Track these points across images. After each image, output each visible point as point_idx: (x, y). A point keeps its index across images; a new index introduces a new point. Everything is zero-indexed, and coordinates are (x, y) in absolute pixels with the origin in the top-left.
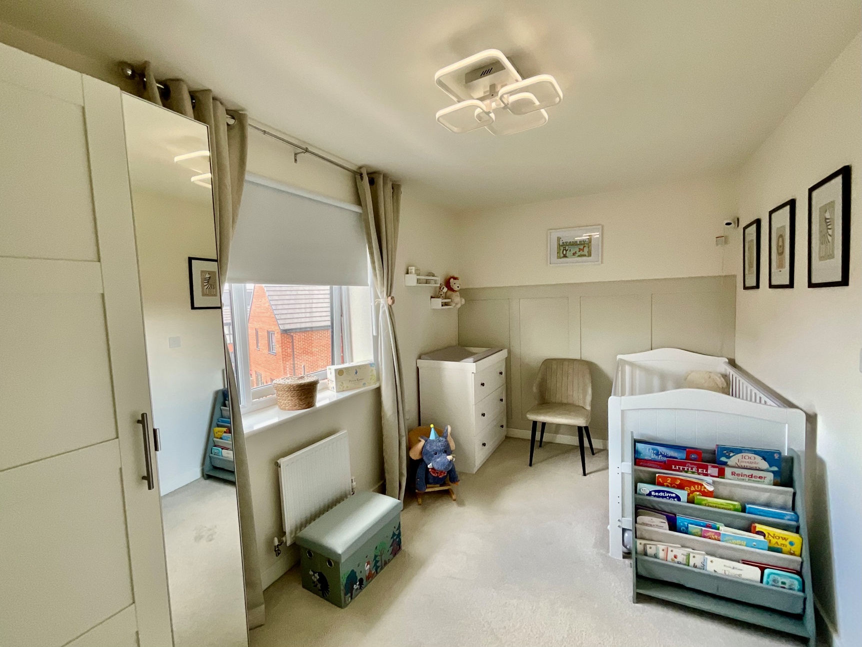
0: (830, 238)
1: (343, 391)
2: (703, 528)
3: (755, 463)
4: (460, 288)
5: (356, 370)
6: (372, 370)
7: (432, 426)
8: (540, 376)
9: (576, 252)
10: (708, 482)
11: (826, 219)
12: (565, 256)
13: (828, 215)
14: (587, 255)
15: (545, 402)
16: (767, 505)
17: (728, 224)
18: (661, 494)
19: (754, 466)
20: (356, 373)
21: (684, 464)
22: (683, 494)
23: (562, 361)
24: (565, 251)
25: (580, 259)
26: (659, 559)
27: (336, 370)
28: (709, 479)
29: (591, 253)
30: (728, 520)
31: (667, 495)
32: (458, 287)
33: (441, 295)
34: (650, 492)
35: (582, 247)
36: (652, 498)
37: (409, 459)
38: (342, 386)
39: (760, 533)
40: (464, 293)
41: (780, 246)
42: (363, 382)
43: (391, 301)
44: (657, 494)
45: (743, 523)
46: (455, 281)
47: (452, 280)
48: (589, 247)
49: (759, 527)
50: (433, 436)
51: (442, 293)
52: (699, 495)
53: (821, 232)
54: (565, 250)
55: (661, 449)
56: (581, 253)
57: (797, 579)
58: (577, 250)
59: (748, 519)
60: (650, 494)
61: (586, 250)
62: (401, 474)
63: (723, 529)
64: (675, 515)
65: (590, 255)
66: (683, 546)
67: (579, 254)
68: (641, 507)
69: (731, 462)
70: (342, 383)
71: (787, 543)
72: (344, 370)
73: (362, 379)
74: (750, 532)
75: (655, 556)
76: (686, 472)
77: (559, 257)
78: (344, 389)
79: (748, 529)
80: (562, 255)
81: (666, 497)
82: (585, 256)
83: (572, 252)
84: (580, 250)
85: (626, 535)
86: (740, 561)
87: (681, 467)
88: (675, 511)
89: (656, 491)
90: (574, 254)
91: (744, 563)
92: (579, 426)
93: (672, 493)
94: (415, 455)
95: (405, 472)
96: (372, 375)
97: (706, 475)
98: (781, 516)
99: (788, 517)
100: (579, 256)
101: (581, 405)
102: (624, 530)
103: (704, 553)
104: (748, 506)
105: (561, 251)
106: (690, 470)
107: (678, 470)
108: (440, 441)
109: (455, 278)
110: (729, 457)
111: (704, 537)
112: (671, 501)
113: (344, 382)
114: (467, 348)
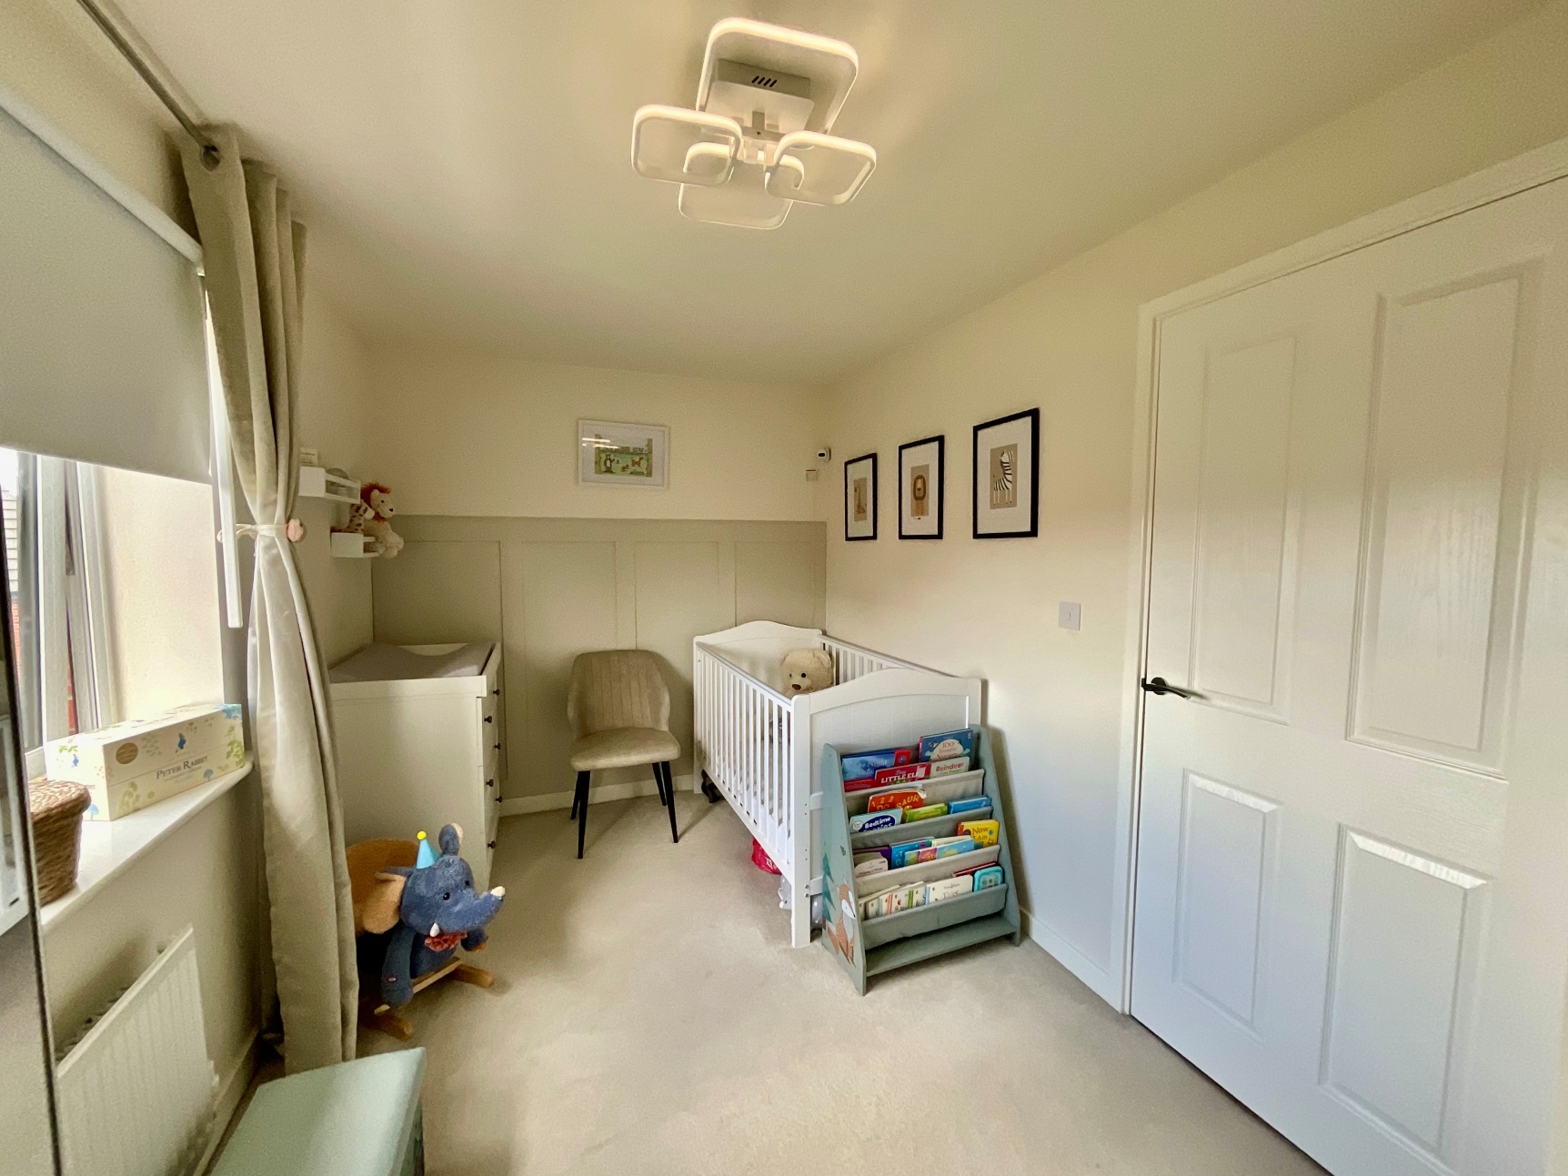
0: (1009, 485)
1: (136, 810)
2: (921, 850)
3: (954, 749)
4: (394, 513)
5: (181, 736)
6: (232, 729)
7: (421, 835)
8: (575, 686)
9: (627, 466)
10: (920, 788)
11: (1002, 463)
12: (609, 471)
13: (1005, 458)
14: (645, 472)
15: (591, 734)
16: (963, 797)
17: (822, 455)
18: (876, 823)
19: (951, 753)
20: (182, 744)
21: (893, 773)
22: (896, 814)
23: (605, 655)
24: (608, 462)
25: (634, 478)
26: (882, 915)
27: (107, 748)
28: (918, 784)
29: (651, 470)
30: (936, 829)
31: (881, 821)
32: (391, 510)
33: (360, 525)
34: (864, 825)
35: (637, 459)
36: (866, 834)
37: (364, 939)
38: (130, 795)
39: (968, 832)
40: (403, 524)
41: (919, 489)
42: (205, 766)
43: (300, 532)
44: (871, 825)
45: (949, 827)
46: (384, 497)
47: (376, 493)
48: (648, 461)
49: (967, 825)
50: (425, 858)
51: (361, 521)
52: (910, 809)
53: (993, 476)
54: (610, 459)
55: (870, 759)
56: (636, 468)
57: (997, 871)
58: (630, 464)
59: (951, 820)
60: (863, 829)
61: (644, 463)
62: (345, 985)
63: (935, 843)
64: (888, 846)
65: (649, 474)
66: (902, 885)
67: (632, 469)
68: (860, 851)
69: (933, 755)
70: (133, 785)
71: (987, 833)
72: (139, 744)
73: (199, 761)
74: (956, 835)
75: (877, 915)
76: (895, 783)
77: (598, 471)
78: (138, 805)
79: (955, 832)
80: (603, 469)
81: (879, 826)
82: (640, 474)
83: (622, 465)
84: (634, 463)
85: (815, 904)
86: (954, 875)
87: (890, 778)
88: (887, 840)
89: (869, 822)
90: (624, 469)
91: (958, 876)
92: (654, 762)
93: (887, 817)
94: (381, 920)
95: (354, 975)
96: (231, 744)
97: (913, 780)
98: (978, 805)
99: (984, 803)
100: (632, 473)
101: (648, 723)
102: (812, 898)
103: (922, 882)
104: (953, 804)
105: (603, 463)
106: (899, 778)
107: (889, 784)
108: (448, 865)
109: (383, 490)
110: (932, 750)
111: (922, 861)
112: (886, 829)
113: (137, 781)
114: (405, 647)
